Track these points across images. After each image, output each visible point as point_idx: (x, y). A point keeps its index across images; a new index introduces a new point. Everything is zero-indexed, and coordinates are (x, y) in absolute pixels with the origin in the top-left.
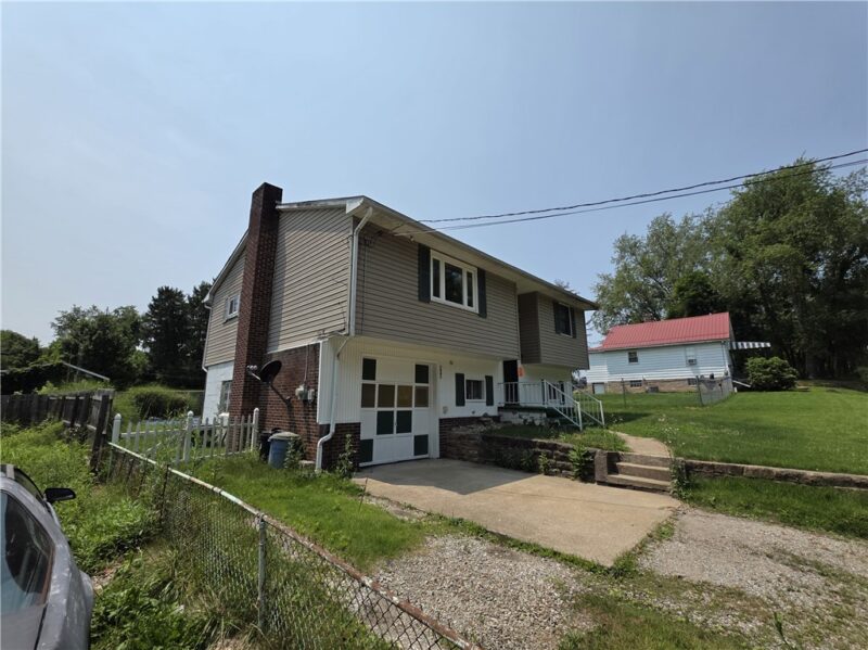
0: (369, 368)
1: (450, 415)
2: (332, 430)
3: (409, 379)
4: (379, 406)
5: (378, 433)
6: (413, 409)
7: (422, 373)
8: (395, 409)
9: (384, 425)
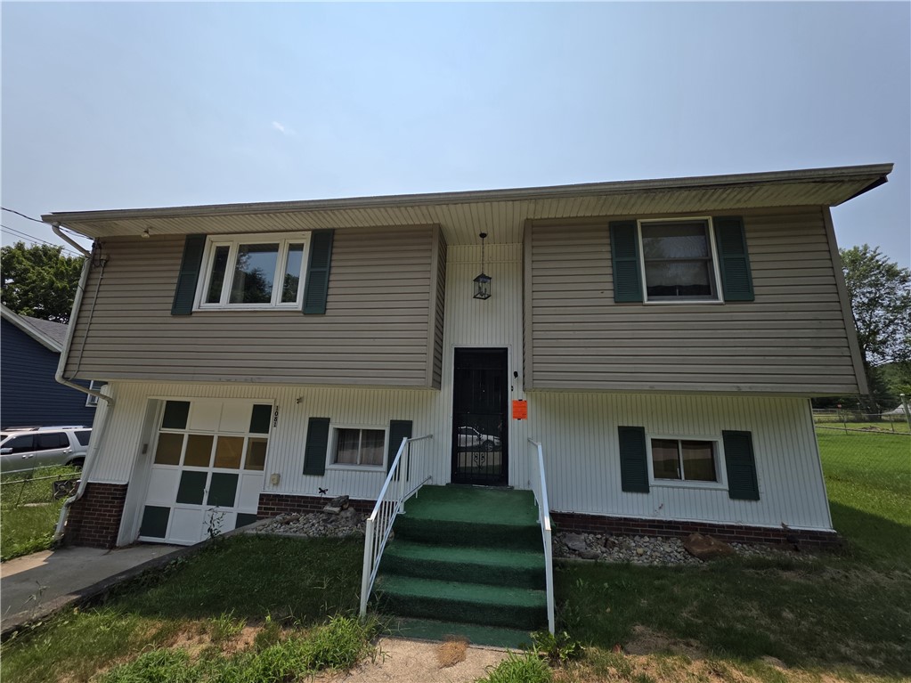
0: (177, 413)
1: (283, 490)
2: (80, 491)
3: (241, 428)
4: (186, 463)
5: (179, 501)
6: (241, 472)
7: (262, 417)
8: (210, 470)
9: (190, 490)
